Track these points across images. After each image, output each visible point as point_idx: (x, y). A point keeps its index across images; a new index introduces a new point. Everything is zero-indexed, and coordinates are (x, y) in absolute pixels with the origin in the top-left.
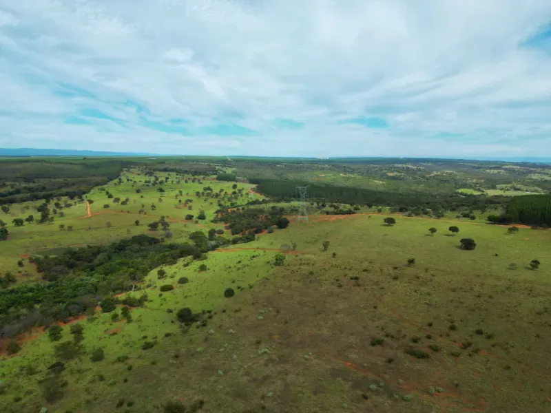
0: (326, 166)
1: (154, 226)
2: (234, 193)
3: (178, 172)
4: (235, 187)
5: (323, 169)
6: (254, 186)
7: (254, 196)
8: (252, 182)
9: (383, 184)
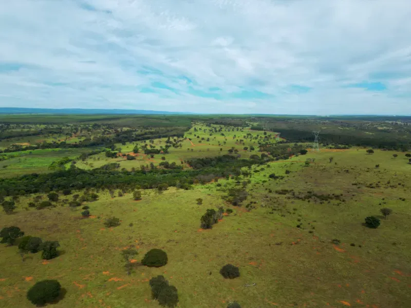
0: (327, 121)
1: (231, 151)
2: (266, 137)
3: (225, 124)
4: (265, 134)
5: (325, 123)
6: (277, 133)
7: (279, 139)
8: (275, 131)
9: (372, 135)
